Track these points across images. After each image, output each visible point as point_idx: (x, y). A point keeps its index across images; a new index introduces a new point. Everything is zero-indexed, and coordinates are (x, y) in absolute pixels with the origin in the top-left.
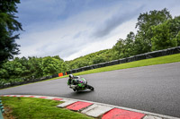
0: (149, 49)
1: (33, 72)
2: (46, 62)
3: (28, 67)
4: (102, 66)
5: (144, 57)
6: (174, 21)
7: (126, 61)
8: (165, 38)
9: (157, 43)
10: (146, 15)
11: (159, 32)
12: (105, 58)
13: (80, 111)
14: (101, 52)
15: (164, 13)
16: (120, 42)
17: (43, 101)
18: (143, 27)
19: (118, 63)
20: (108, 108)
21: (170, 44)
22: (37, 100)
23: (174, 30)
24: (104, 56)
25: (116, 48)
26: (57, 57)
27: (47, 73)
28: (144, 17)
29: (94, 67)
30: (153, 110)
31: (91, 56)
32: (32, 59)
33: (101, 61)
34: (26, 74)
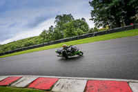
0: (62, 37)
9: (67, 33)
11: (67, 27)
12: (34, 42)
13: (10, 85)
14: (31, 38)
16: (44, 32)
20: (33, 78)
23: (76, 26)
24: (33, 41)
28: (59, 17)
29: (25, 49)
33: (30, 44)
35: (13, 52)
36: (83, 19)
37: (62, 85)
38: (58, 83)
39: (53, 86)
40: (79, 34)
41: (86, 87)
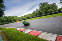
0: (42, 13)
1: (9, 20)
2: (13, 17)
3: (7, 19)
5: (41, 16)
6: (49, 6)
7: (36, 17)
8: (47, 11)
9: (45, 12)
11: (45, 9)
16: (34, 12)
17: (12, 29)
19: (34, 18)
20: (31, 30)
22: (10, 28)
26: (16, 16)
27: (13, 21)
30: (44, 31)
32: (9, 17)
33: (29, 17)
34: (7, 21)
37: (43, 35)
38: (41, 34)
39: (39, 35)
40: (51, 12)
41: (56, 39)
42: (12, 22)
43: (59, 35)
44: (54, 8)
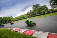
1: (4, 21)
2: (8, 18)
3: (3, 20)
4: (24, 19)
5: (34, 16)
6: (41, 7)
7: (30, 17)
8: (39, 11)
9: (38, 12)
10: (35, 5)
13: (18, 32)
15: (39, 5)
17: (7, 29)
18: (34, 8)
19: (28, 18)
21: (41, 13)
22: (5, 29)
23: (42, 9)
24: (24, 16)
25: (27, 14)
26: (11, 17)
28: (34, 6)
29: (21, 19)
30: (37, 30)
31: (21, 16)
33: (23, 17)
34: (2, 22)
35: (18, 20)
36: (45, 5)
37: (36, 34)
39: (33, 34)
40: (43, 12)
42: (8, 22)
43: (50, 33)
44: (45, 9)
